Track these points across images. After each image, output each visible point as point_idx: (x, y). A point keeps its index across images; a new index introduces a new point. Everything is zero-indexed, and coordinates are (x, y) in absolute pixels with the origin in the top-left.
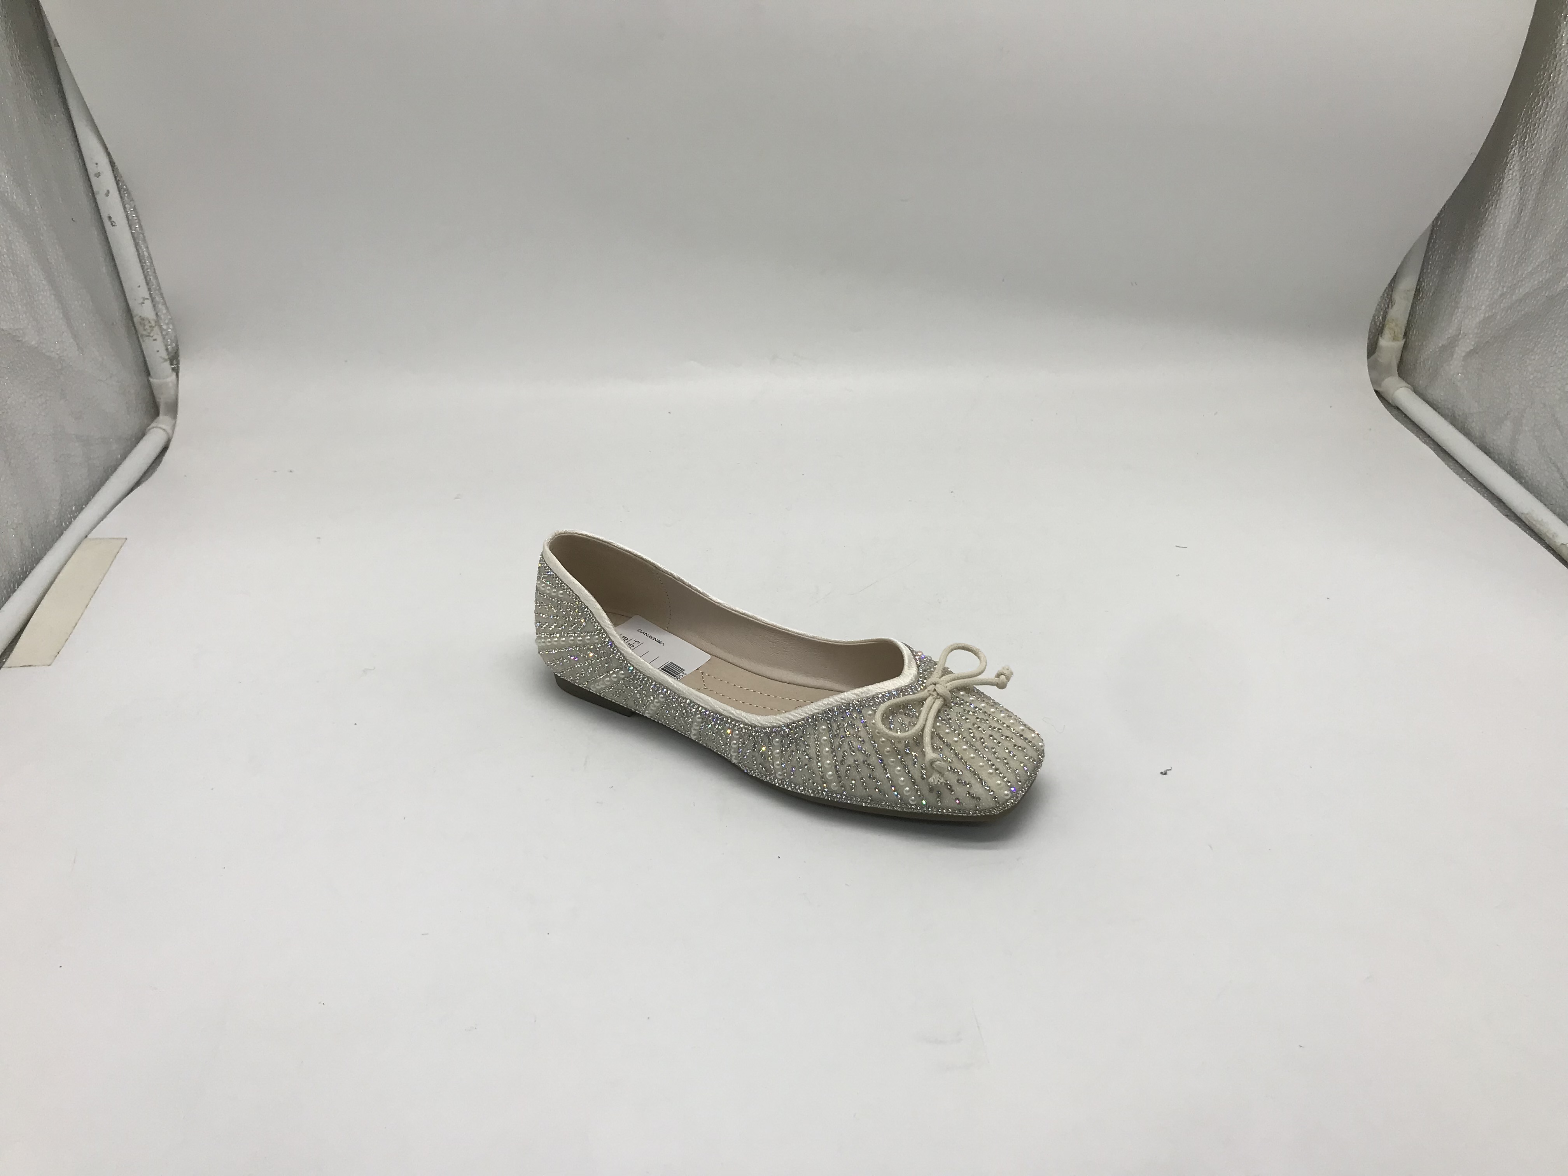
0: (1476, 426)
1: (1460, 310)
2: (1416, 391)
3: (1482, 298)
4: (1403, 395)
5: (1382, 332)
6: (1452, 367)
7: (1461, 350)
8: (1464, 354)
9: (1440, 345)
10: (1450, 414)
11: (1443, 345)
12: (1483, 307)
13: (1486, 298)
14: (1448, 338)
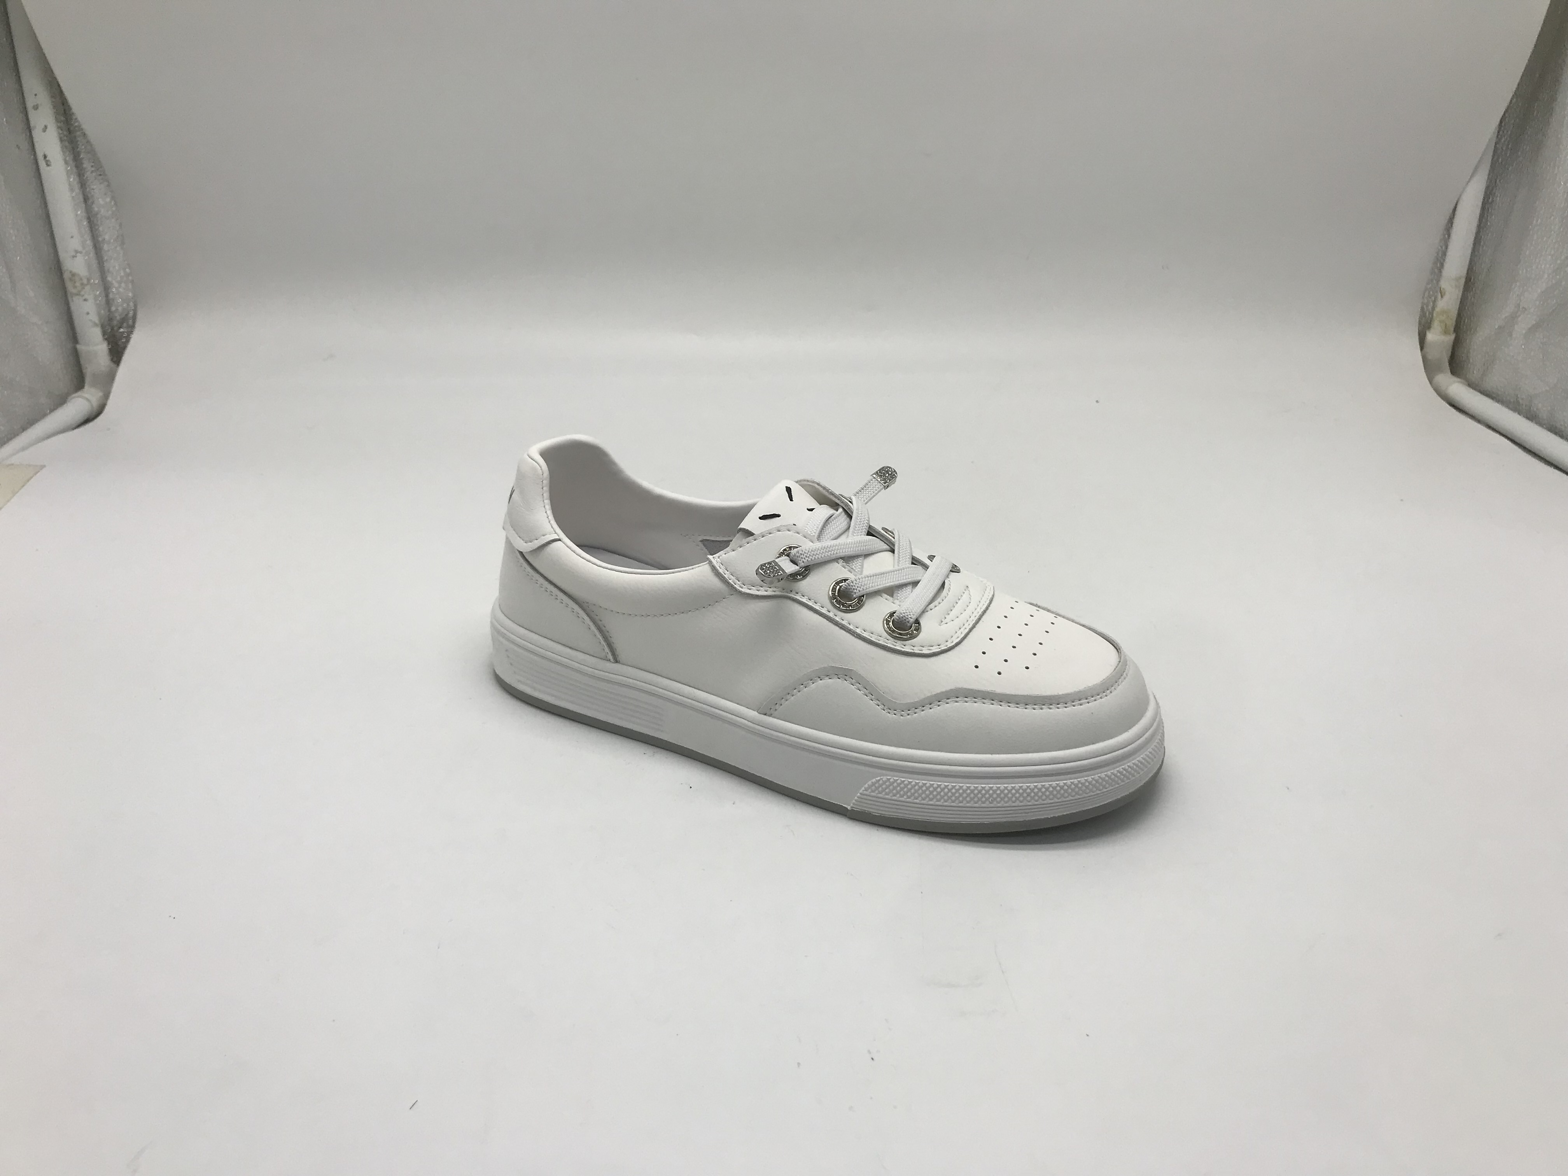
0: (1542, 408)
1: (1518, 284)
2: (1472, 385)
3: (1543, 267)
4: (1458, 389)
5: (1429, 328)
6: (1511, 348)
7: (1521, 327)
8: (1524, 332)
9: (1497, 327)
10: (1512, 400)
11: (1498, 327)
12: (1546, 276)
13: (1548, 266)
14: (1506, 317)
